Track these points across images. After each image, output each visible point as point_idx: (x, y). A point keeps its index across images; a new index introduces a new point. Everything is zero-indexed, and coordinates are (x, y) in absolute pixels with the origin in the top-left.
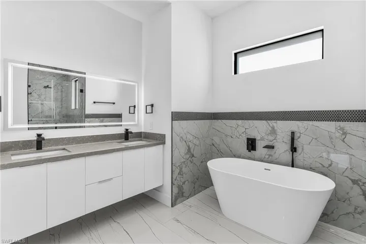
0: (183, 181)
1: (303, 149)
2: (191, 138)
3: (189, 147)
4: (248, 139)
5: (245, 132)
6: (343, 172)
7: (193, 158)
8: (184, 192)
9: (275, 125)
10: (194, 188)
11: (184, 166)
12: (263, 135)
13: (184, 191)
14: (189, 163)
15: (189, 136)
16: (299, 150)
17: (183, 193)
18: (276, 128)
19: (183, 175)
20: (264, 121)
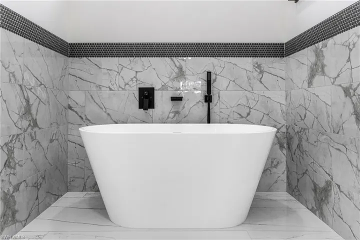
0: (14, 182)
1: (219, 97)
2: (33, 83)
3: (28, 101)
4: (141, 90)
5: (135, 77)
6: (261, 120)
7: (36, 129)
8: (17, 211)
9: (183, 63)
10: (37, 198)
11: (17, 145)
12: (166, 80)
13: (16, 207)
14: (28, 139)
15: (27, 76)
16: (215, 98)
17: (14, 213)
18: (184, 69)
19: (14, 169)
20: (167, 59)
